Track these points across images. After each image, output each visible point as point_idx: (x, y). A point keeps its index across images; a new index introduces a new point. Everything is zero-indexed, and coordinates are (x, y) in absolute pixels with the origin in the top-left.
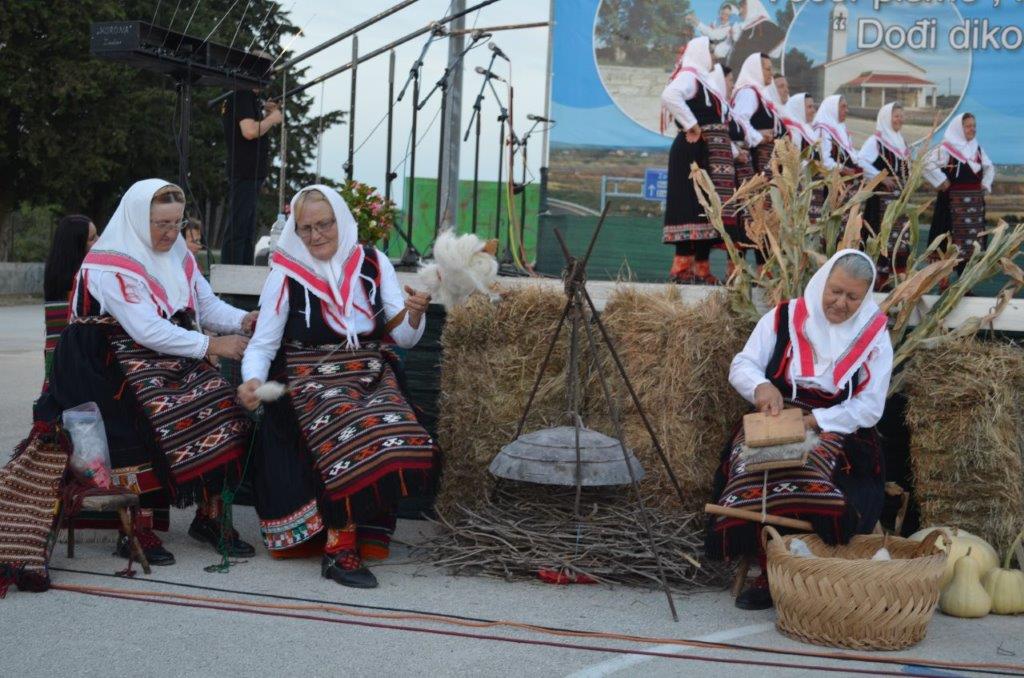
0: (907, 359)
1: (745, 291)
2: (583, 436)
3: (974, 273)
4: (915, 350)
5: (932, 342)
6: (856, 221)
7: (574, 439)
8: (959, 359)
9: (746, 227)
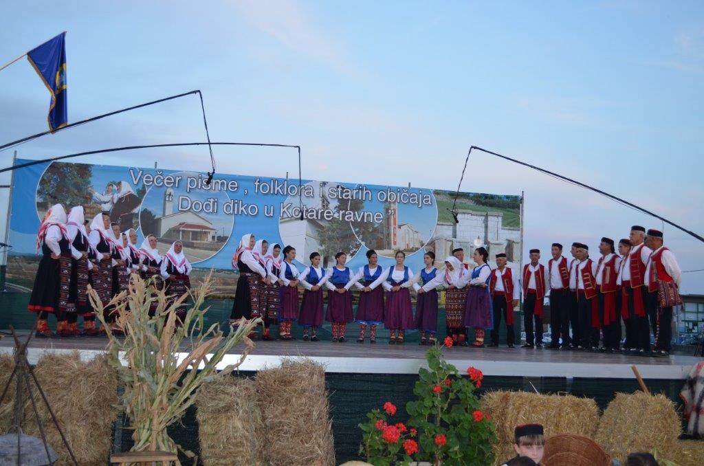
0: (197, 388)
1: (114, 353)
2: (22, 439)
3: (231, 342)
4: (201, 383)
5: (209, 378)
6: (173, 317)
7: (17, 441)
8: (222, 387)
9: (116, 319)
